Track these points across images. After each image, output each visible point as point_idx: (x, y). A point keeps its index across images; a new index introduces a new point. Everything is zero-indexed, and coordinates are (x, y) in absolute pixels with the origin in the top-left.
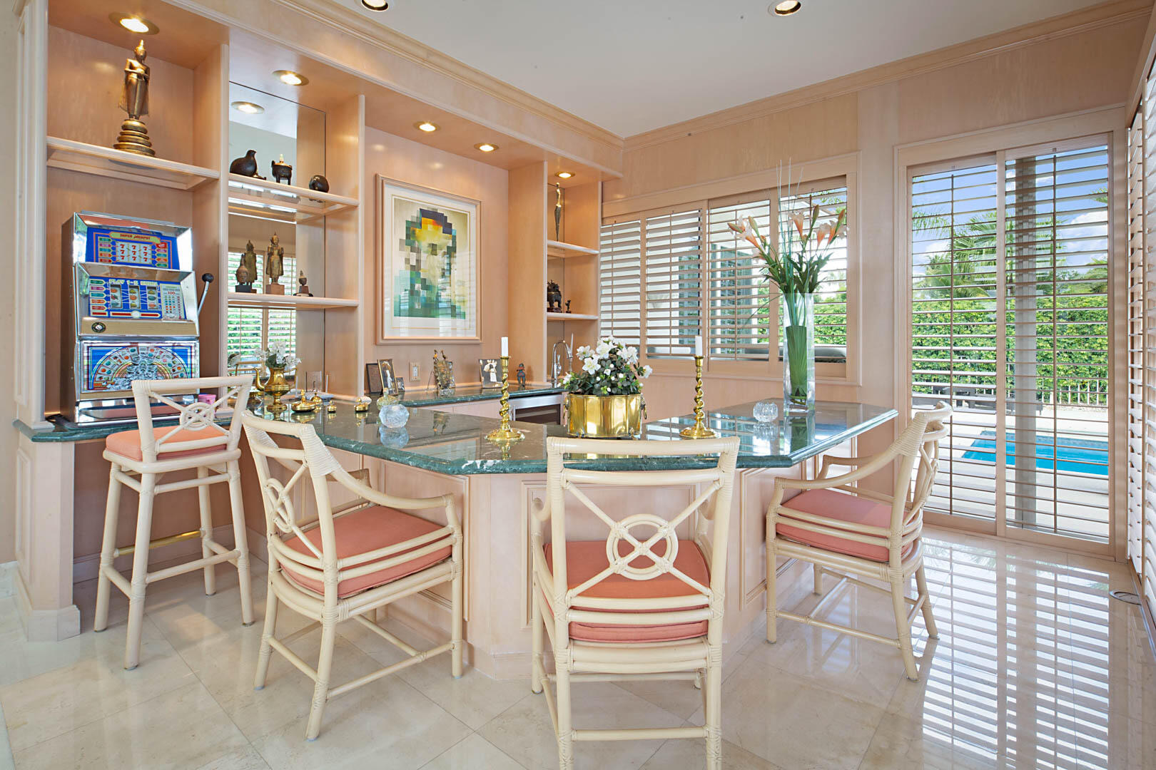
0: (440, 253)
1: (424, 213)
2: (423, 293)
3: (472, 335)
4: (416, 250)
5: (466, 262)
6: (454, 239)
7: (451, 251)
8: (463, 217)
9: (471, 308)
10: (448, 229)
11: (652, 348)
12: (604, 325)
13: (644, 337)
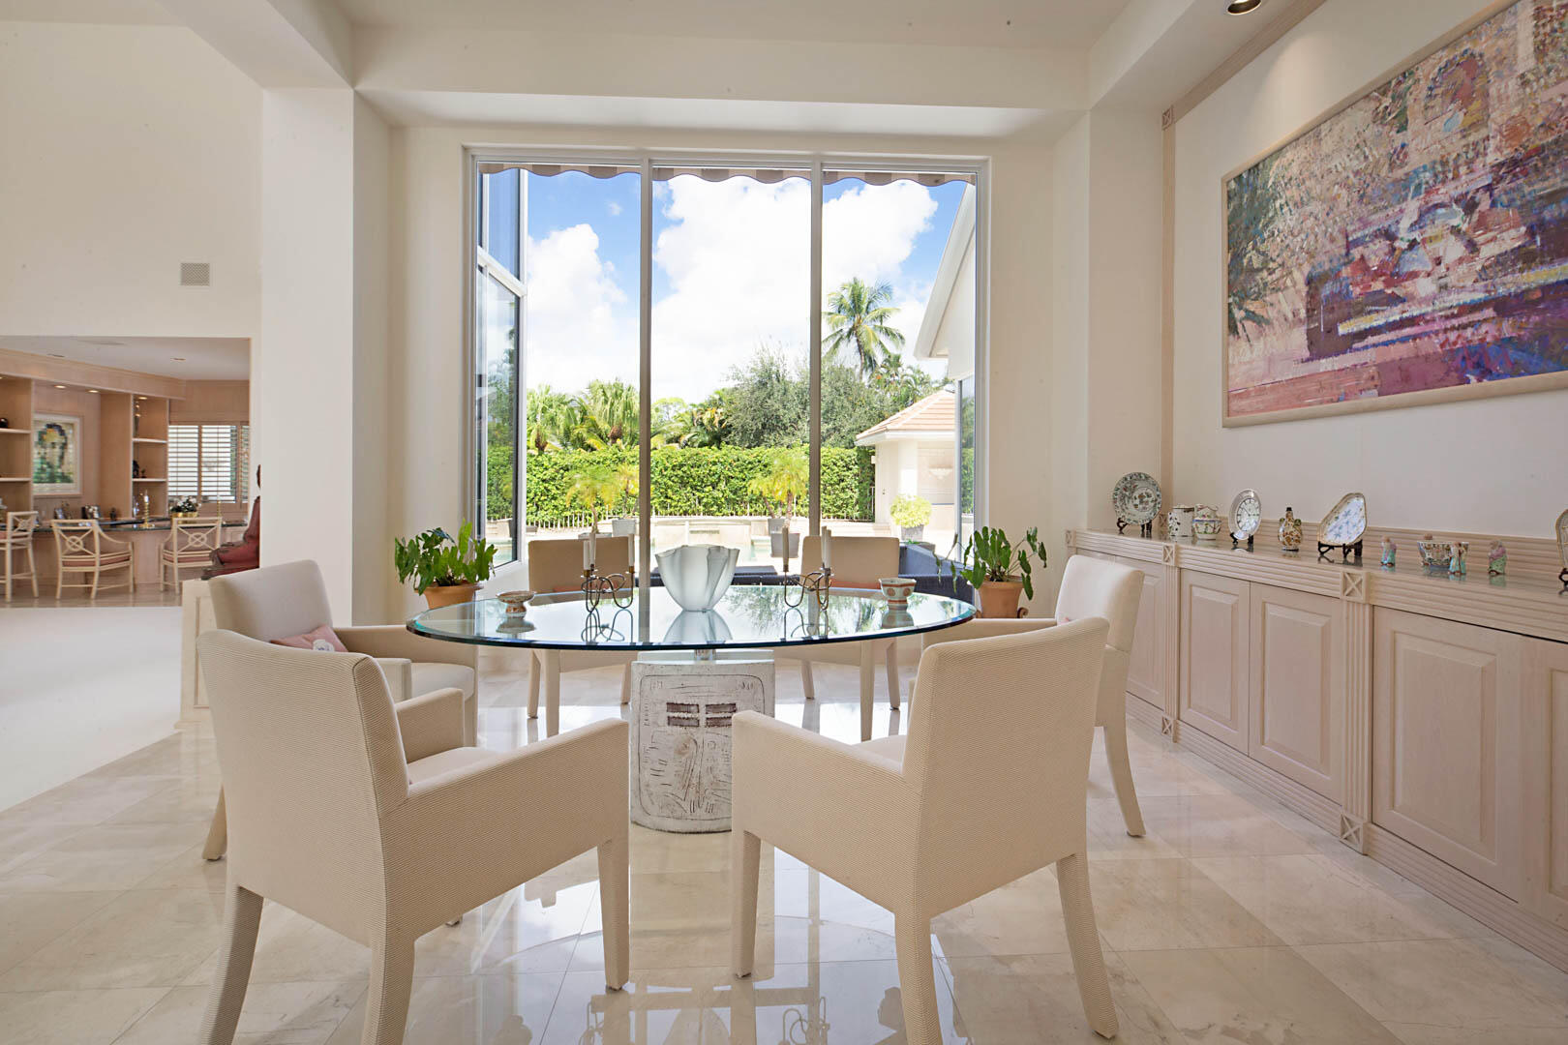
0: (58, 447)
1: (50, 426)
2: (48, 470)
3: (77, 492)
4: (44, 447)
5: (72, 450)
6: (66, 438)
7: (64, 446)
8: (72, 425)
9: (76, 477)
10: (62, 433)
11: (206, 497)
12: (170, 484)
13: (200, 491)
